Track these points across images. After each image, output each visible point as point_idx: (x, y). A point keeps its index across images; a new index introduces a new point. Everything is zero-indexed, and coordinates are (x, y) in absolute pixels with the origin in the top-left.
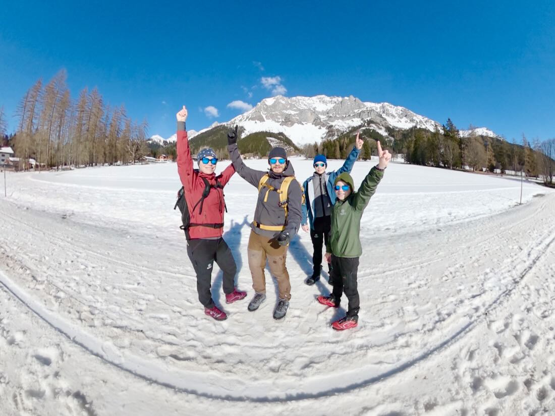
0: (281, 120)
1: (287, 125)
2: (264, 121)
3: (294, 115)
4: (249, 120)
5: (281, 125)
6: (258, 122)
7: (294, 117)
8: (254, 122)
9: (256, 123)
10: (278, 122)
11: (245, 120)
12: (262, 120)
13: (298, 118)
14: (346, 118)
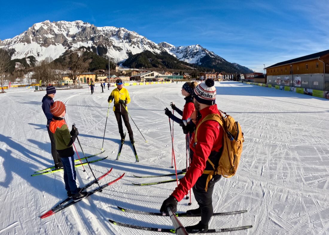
0: (41, 42)
1: (45, 46)
2: (31, 43)
3: (51, 39)
4: (20, 42)
5: (40, 46)
6: (26, 43)
7: (50, 40)
8: (24, 43)
9: (24, 44)
10: (39, 44)
11: (18, 43)
12: (29, 42)
13: (53, 40)
14: (85, 41)
